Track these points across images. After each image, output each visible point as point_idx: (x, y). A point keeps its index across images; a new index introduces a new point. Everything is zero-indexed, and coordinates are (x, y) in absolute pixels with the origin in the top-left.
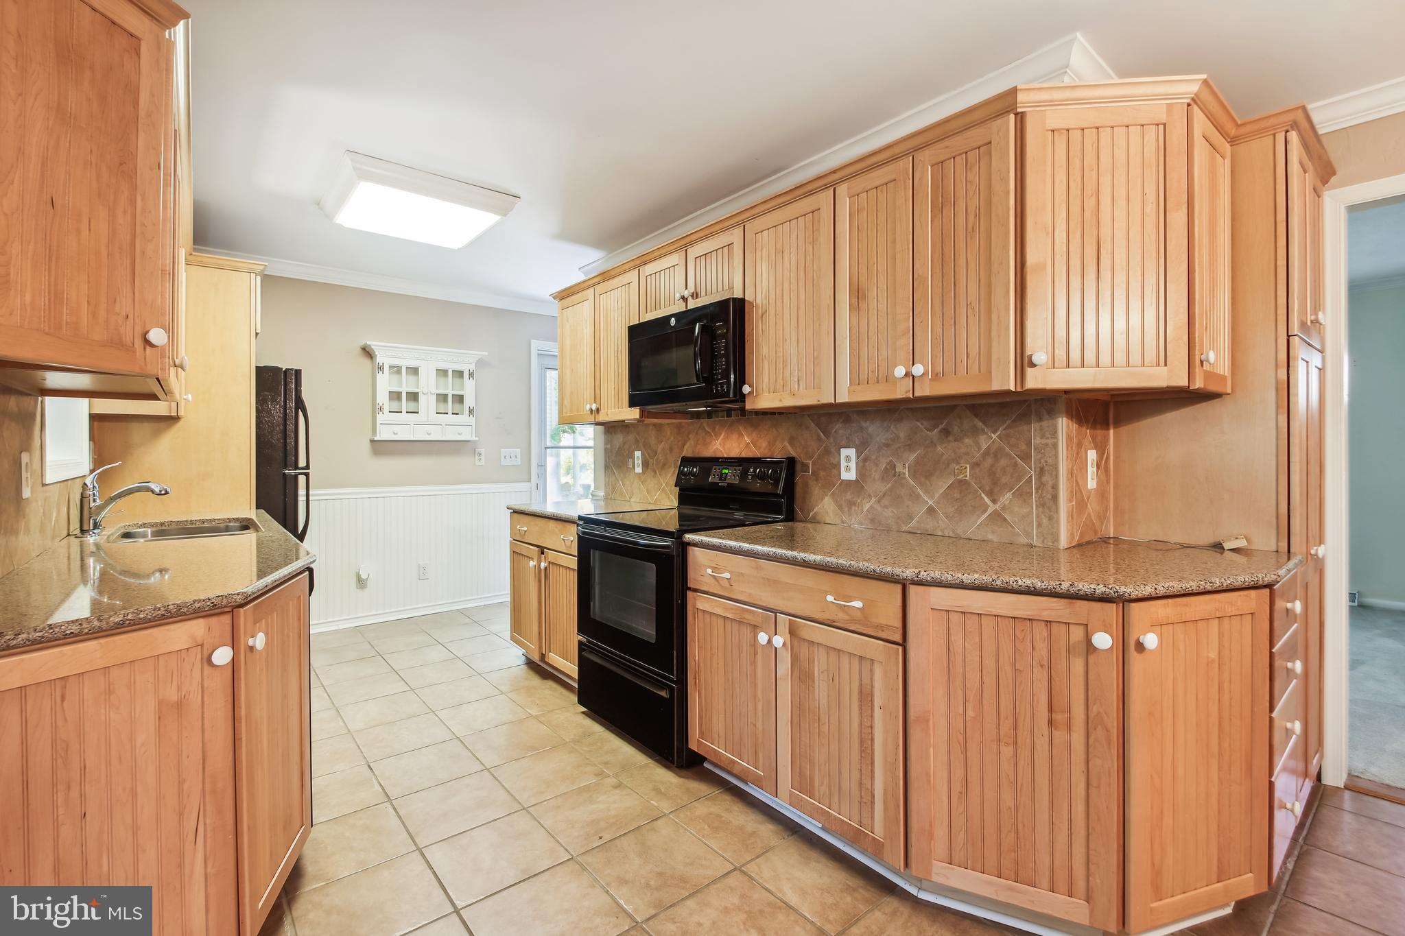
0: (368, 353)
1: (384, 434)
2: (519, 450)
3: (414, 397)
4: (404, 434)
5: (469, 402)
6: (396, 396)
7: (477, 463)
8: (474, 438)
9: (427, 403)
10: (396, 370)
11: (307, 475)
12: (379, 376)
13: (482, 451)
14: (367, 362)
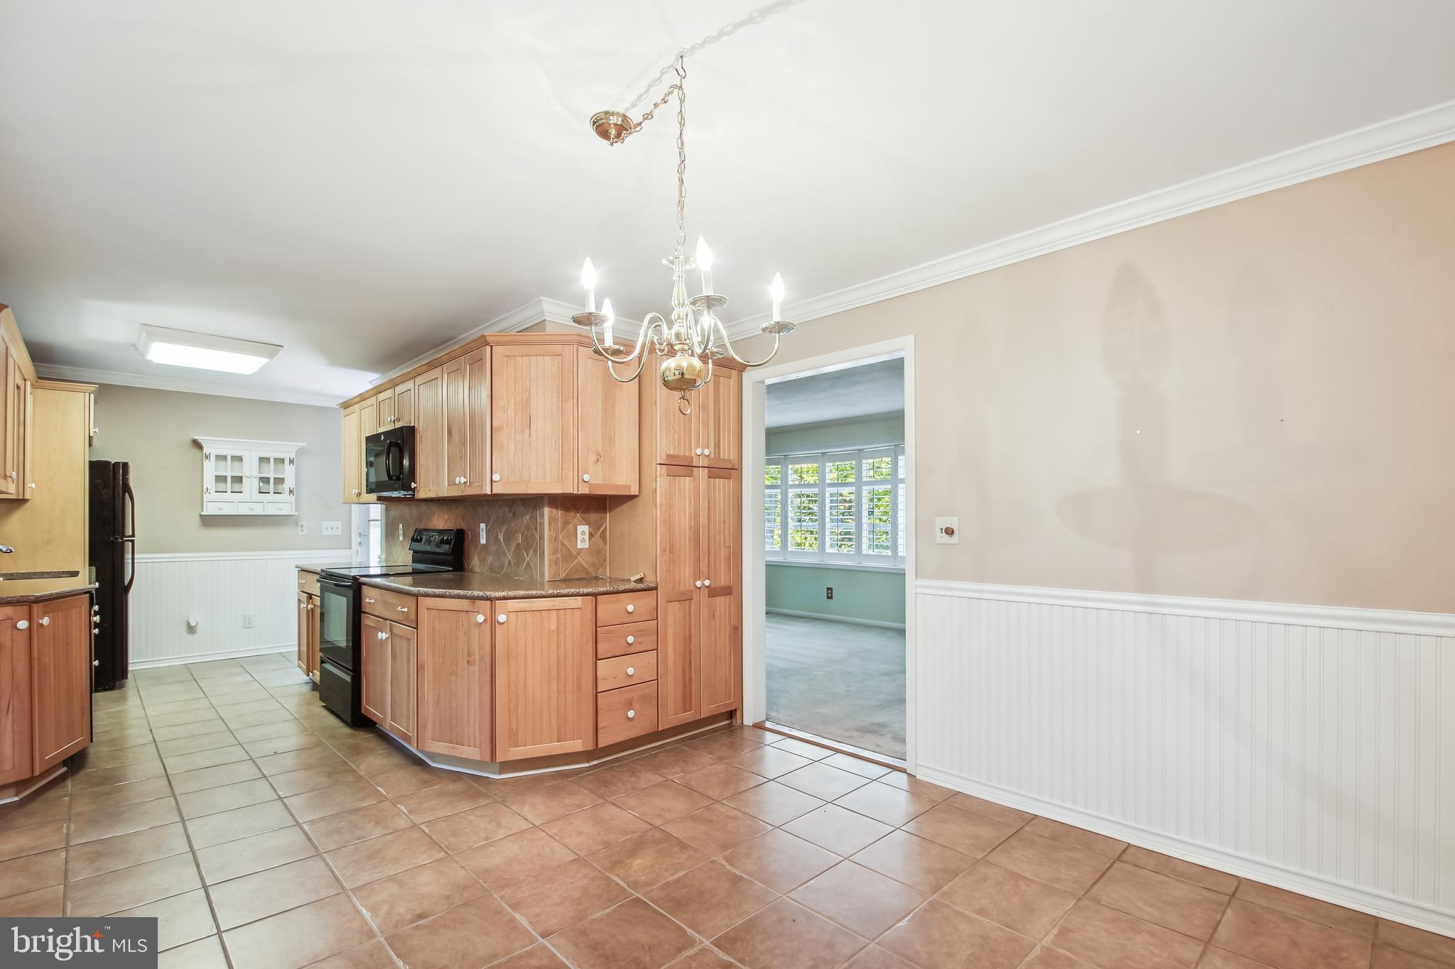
0: (197, 445)
1: (210, 510)
2: (340, 523)
3: (238, 480)
4: (227, 510)
5: (289, 483)
6: (221, 479)
7: (300, 533)
8: (294, 513)
9: (250, 486)
10: (220, 458)
11: (133, 542)
12: (206, 463)
13: (305, 523)
14: (196, 451)
